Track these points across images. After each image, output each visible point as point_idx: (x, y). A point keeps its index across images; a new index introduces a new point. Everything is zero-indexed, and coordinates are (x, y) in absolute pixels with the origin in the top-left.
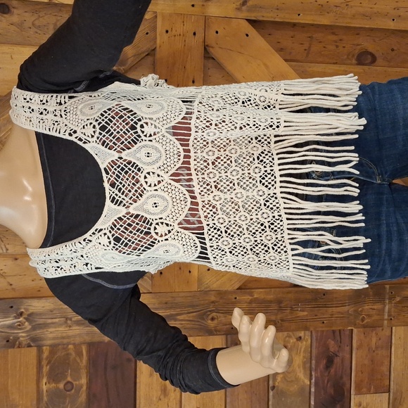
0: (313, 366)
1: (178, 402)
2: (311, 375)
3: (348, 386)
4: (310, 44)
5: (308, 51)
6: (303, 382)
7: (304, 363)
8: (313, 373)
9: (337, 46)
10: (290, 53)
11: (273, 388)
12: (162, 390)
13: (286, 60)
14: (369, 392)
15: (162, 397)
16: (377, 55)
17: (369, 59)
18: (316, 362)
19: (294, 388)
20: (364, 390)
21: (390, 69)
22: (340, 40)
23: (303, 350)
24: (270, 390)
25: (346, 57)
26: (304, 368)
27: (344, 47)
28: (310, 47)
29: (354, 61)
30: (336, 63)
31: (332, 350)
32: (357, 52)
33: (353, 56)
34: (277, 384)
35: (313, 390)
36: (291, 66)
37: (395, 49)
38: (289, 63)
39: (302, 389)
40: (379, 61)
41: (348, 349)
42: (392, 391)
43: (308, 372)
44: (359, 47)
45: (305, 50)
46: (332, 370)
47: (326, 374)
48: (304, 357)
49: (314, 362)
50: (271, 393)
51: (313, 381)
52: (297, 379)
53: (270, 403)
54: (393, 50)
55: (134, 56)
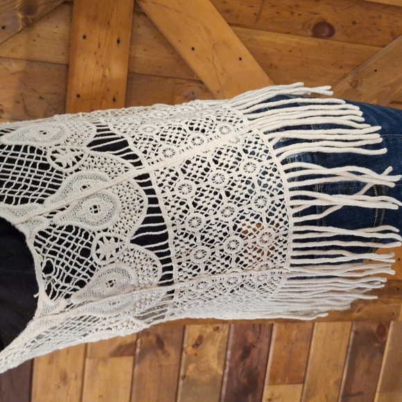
0: (229, 356)
1: (79, 391)
2: (225, 364)
3: (262, 376)
4: (262, 8)
5: (258, 16)
6: (217, 371)
7: (219, 353)
8: (228, 363)
9: (292, 13)
10: (237, 16)
11: (184, 377)
12: (61, 378)
13: (230, 24)
14: (283, 382)
15: (61, 385)
16: (336, 27)
17: (327, 30)
18: (232, 352)
19: (206, 378)
20: (279, 380)
21: (348, 46)
22: (297, 6)
23: (219, 340)
24: (180, 379)
25: (300, 27)
26: (219, 358)
27: (300, 15)
28: (260, 12)
29: (310, 33)
30: (289, 33)
31: (250, 340)
32: (313, 22)
33: (309, 26)
34: (188, 373)
35: (226, 379)
36: (235, 32)
37: (357, 21)
38: (234, 28)
39: (214, 379)
40: (338, 34)
41: (266, 340)
42: (306, 382)
43: (222, 363)
44: (316, 16)
45: (255, 14)
46: (248, 361)
47: (241, 365)
48: (220, 347)
49: (229, 353)
50: (181, 382)
51: (227, 370)
52: (210, 369)
53: (180, 392)
54: (354, 23)
55: (46, 3)
